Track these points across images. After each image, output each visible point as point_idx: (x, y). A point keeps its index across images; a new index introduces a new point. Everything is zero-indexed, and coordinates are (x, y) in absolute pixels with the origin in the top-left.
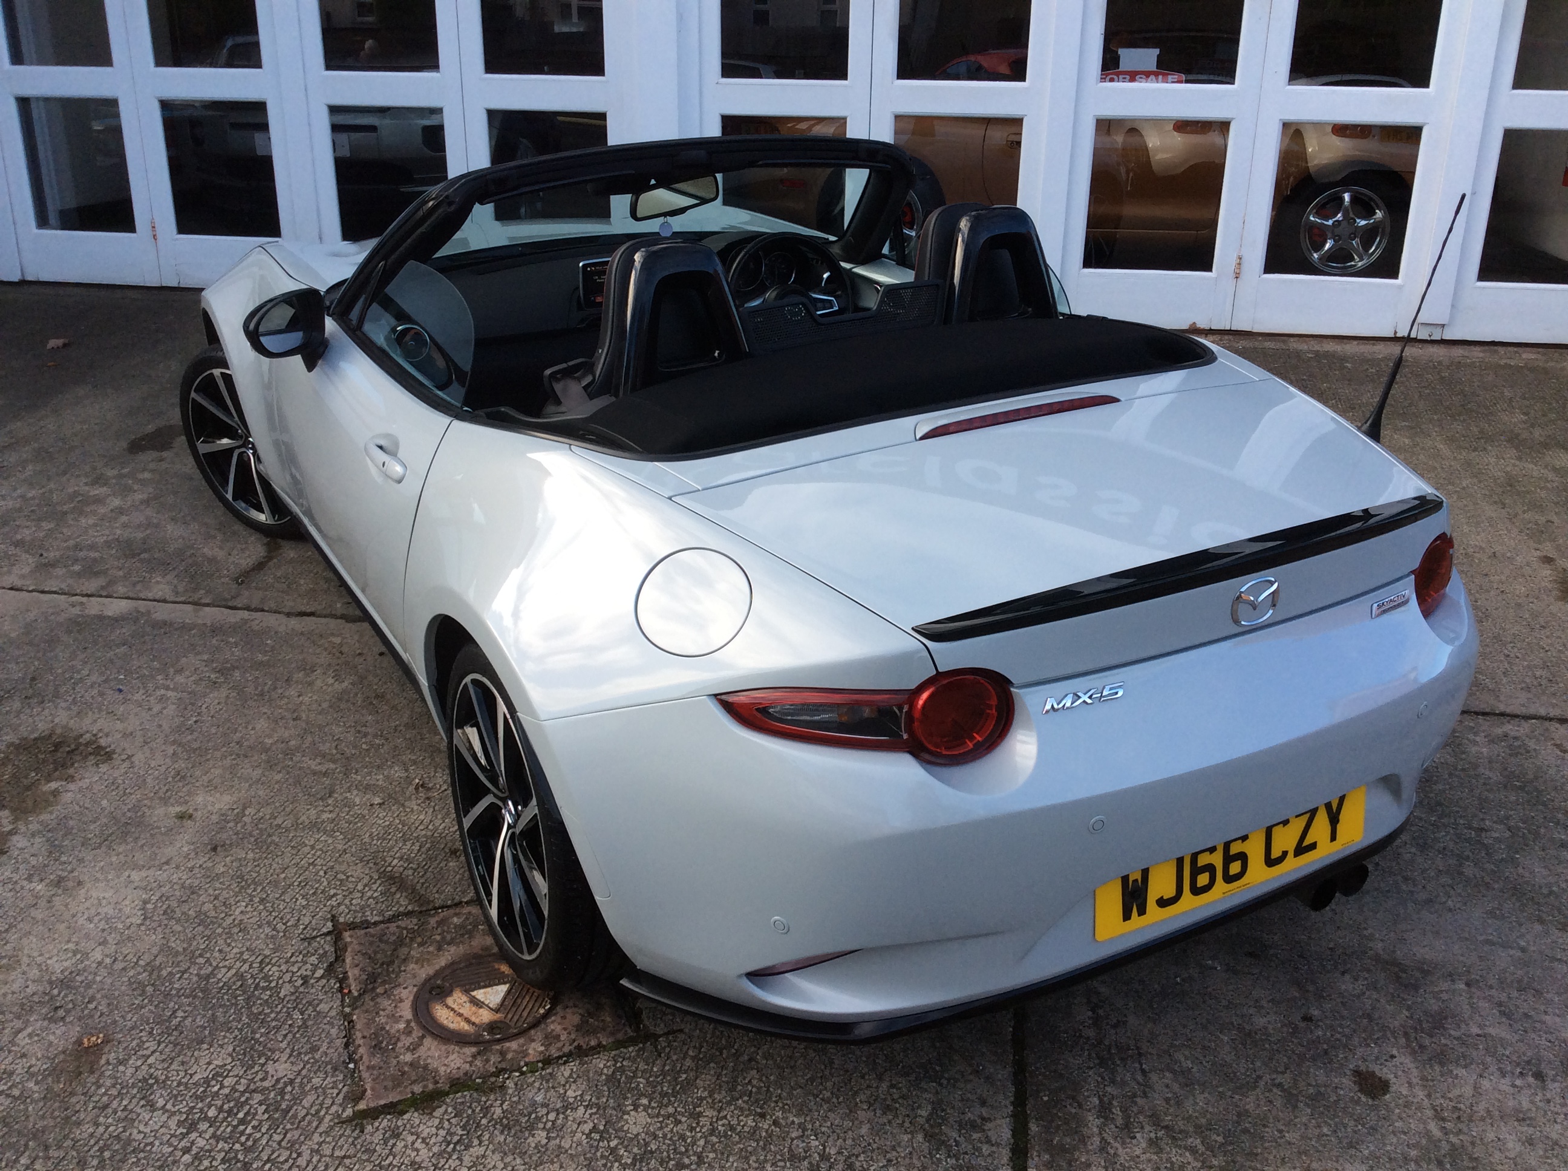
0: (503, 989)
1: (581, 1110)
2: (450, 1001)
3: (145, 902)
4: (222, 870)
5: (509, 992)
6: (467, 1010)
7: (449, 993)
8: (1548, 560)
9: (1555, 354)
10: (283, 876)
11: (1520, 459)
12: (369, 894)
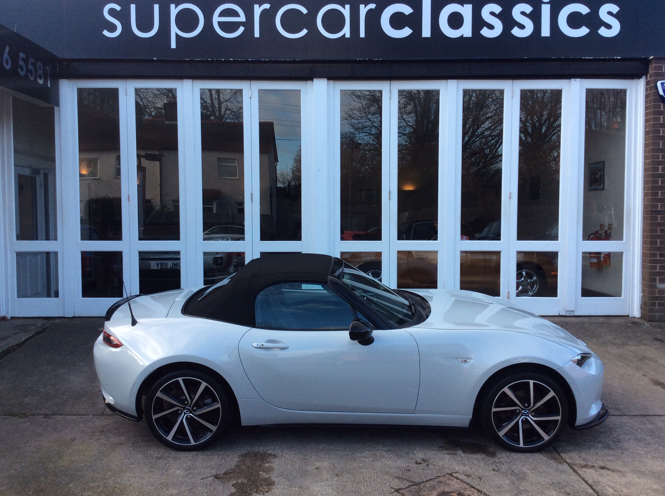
3: (333, 489)
4: (346, 480)
8: (644, 375)
9: (609, 318)
10: (365, 480)
11: (618, 349)
12: (396, 482)
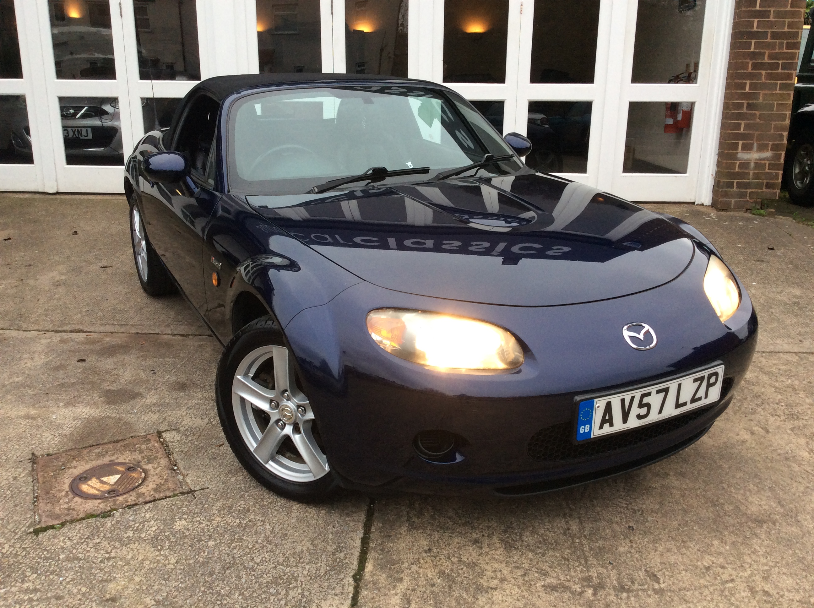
0: (118, 476)
1: (153, 522)
2: (89, 483)
5: (120, 478)
6: (98, 485)
7: (90, 479)
12: (53, 442)
